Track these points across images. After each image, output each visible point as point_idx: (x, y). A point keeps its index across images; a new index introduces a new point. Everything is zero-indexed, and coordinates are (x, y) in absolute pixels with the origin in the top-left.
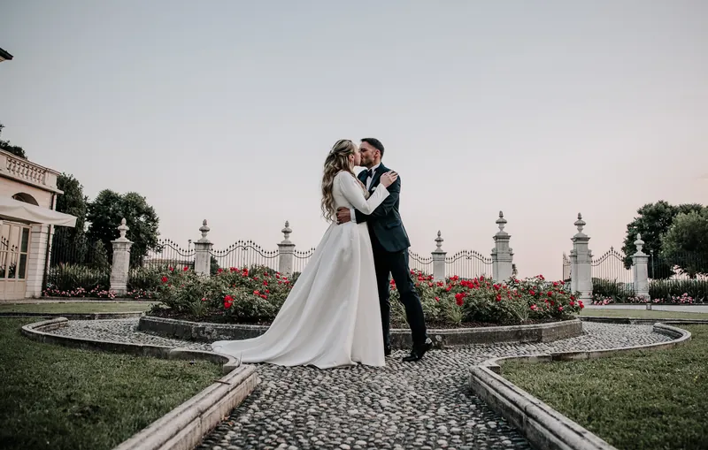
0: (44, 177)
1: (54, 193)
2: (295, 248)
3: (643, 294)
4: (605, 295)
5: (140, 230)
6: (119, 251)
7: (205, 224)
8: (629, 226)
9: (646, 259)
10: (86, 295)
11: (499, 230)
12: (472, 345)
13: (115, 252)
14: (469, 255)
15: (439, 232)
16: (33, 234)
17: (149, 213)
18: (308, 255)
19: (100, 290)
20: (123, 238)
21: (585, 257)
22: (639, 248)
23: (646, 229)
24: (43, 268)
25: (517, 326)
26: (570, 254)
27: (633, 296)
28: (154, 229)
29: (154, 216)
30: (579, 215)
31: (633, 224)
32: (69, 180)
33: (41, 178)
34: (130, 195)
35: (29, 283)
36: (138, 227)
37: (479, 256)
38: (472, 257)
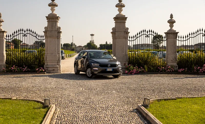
3: (172, 64)
14: (26, 33)
21: (122, 34)
37: (34, 33)
38: (28, 35)
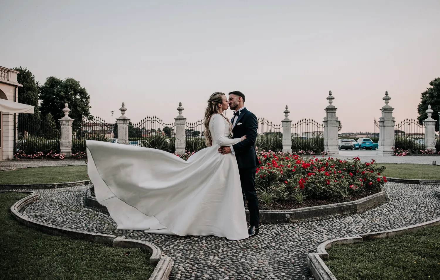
0: (8, 75)
1: (16, 86)
2: (186, 121)
3: (431, 147)
4: (404, 149)
5: (77, 105)
6: (65, 126)
7: (123, 105)
8: (423, 94)
9: (434, 123)
10: (44, 157)
11: (329, 104)
12: (310, 219)
13: (62, 127)
14: (308, 122)
15: (287, 106)
16: (4, 116)
17: (83, 92)
18: (195, 125)
19: (53, 153)
20: (67, 117)
21: (390, 122)
22: (430, 115)
23: (436, 97)
24: (13, 139)
25: (340, 204)
26: (379, 120)
27: (424, 150)
28: (87, 104)
29: (86, 95)
30: (386, 92)
31: (426, 93)
32: (25, 72)
33: (6, 76)
34: (69, 80)
35: (4, 150)
36: (76, 102)
37: (315, 122)
38: (310, 123)
